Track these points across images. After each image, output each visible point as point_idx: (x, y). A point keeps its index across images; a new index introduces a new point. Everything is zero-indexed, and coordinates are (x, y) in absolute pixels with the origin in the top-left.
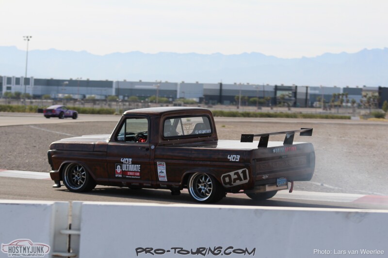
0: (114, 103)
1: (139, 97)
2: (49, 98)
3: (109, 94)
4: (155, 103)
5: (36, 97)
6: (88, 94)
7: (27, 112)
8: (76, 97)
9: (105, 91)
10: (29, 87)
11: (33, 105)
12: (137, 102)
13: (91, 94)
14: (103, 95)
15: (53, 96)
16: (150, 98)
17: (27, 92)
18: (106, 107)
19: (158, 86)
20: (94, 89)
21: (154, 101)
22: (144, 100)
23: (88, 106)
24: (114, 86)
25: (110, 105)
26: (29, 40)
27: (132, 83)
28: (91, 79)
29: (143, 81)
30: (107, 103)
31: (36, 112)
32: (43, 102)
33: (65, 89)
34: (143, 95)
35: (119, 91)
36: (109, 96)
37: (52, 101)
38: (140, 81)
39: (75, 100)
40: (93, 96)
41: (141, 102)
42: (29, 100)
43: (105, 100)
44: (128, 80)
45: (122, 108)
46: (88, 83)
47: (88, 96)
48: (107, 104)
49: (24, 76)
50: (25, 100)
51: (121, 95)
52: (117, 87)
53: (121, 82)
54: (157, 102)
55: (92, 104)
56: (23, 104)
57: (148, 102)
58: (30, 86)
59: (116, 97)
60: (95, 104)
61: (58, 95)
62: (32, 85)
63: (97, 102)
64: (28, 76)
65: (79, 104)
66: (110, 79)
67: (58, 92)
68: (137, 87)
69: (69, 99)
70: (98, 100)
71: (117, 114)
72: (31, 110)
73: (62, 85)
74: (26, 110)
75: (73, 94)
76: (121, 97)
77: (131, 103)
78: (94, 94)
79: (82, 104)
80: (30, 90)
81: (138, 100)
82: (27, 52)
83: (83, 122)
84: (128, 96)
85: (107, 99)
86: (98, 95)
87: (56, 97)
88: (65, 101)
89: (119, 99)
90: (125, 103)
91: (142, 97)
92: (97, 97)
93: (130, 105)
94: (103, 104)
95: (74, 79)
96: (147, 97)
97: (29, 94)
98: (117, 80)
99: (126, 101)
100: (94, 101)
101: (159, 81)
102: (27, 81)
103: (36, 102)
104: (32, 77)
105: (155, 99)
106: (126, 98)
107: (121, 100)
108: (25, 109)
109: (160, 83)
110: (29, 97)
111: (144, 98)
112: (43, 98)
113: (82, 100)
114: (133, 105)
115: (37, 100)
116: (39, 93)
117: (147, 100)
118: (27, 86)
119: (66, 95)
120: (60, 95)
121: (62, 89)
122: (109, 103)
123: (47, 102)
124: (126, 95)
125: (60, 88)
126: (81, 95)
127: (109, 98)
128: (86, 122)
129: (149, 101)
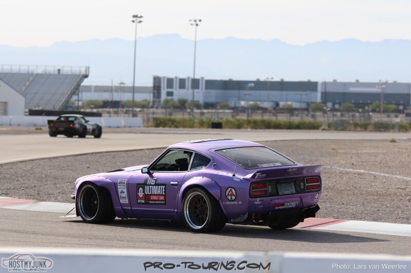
0: (319, 114)
1: (355, 104)
2: (227, 107)
3: (313, 101)
4: (379, 112)
5: (208, 106)
6: (282, 100)
7: (196, 127)
8: (266, 105)
9: (307, 96)
10: (198, 92)
11: (204, 118)
12: (352, 111)
13: (287, 101)
14: (304, 102)
15: (232, 104)
16: (370, 106)
17: (196, 99)
18: (308, 119)
19: (383, 89)
20: (291, 94)
21: (378, 110)
22: (363, 108)
23: (283, 118)
24: (320, 89)
25: (313, 116)
26: (197, 25)
27: (345, 84)
28: (287, 79)
29: (361, 81)
30: (309, 113)
31: (208, 127)
32: (218, 113)
33: (250, 95)
34: (361, 102)
35: (326, 96)
36: (312, 103)
37: (231, 111)
38: (357, 81)
39: (264, 110)
40: (289, 103)
41: (358, 112)
42: (199, 111)
43: (306, 109)
44: (339, 80)
45: (331, 120)
46: (282, 86)
47: (282, 104)
48: (310, 115)
49: (192, 77)
50: (192, 110)
51: (329, 101)
52: (324, 90)
53: (330, 83)
54: (382, 110)
55: (289, 115)
56: (191, 117)
57: (368, 111)
58: (200, 90)
59: (323, 105)
60: (292, 115)
61: (239, 103)
62: (202, 90)
63: (296, 112)
64: (197, 77)
65: (270, 116)
66: (313, 80)
67: (240, 99)
68: (353, 90)
69: (256, 109)
70: (296, 109)
71: (323, 129)
72: (202, 124)
73: (244, 89)
74: (195, 125)
75: (260, 101)
76: (330, 105)
77: (344, 113)
78: (291, 100)
79: (274, 115)
80: (200, 96)
81: (354, 109)
82: (195, 42)
83: (276, 141)
84: (340, 104)
85: (310, 108)
86: (296, 102)
87: (237, 105)
88: (250, 111)
89: (327, 108)
90: (335, 113)
91: (359, 104)
92: (296, 105)
93: (342, 115)
94: (304, 115)
95: (262, 79)
96: (367, 104)
97: (198, 101)
98: (323, 81)
99: (337, 110)
100: (291, 111)
101: (384, 80)
102: (195, 83)
103: (209, 112)
104: (202, 78)
105: (379, 106)
106: (337, 106)
107: (329, 109)
108: (194, 122)
109: (386, 83)
110: (198, 106)
111: (363, 105)
112: (218, 107)
113: (274, 109)
114: (347, 115)
115: (210, 111)
116: (212, 100)
117: (367, 108)
118: (196, 91)
119: (251, 103)
120: (243, 103)
121: (245, 95)
122: (312, 113)
123: (224, 113)
124: (337, 101)
125: (242, 92)
126: (273, 101)
127: (312, 106)
128: (280, 140)
129: (370, 110)
